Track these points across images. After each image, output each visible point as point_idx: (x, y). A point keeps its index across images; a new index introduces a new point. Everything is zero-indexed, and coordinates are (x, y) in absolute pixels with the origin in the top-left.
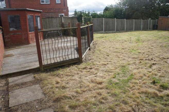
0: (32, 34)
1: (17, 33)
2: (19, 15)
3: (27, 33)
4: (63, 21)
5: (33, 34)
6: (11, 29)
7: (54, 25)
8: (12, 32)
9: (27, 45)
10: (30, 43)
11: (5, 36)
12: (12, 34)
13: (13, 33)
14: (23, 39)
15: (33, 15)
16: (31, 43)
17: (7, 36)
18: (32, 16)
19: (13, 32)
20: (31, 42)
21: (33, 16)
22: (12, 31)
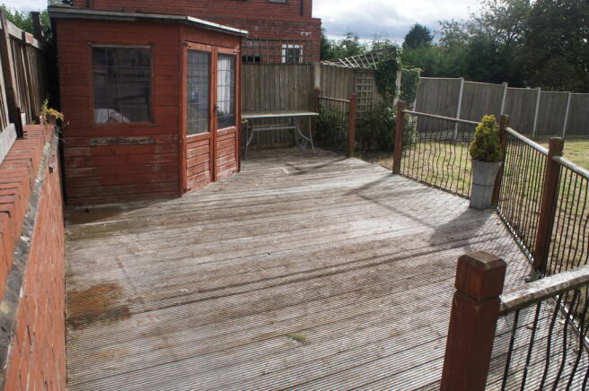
0: (196, 144)
1: (131, 138)
2: (148, 47)
3: (180, 137)
4: (317, 84)
5: (202, 143)
6: (102, 115)
7: (277, 98)
8: (103, 130)
9: (170, 202)
10: (185, 191)
11: (69, 152)
12: (103, 141)
13: (109, 139)
14: (156, 169)
15: (209, 48)
16: (188, 188)
17: (77, 151)
18: (207, 56)
19: (109, 129)
20: (189, 184)
21: (209, 54)
22: (102, 127)
